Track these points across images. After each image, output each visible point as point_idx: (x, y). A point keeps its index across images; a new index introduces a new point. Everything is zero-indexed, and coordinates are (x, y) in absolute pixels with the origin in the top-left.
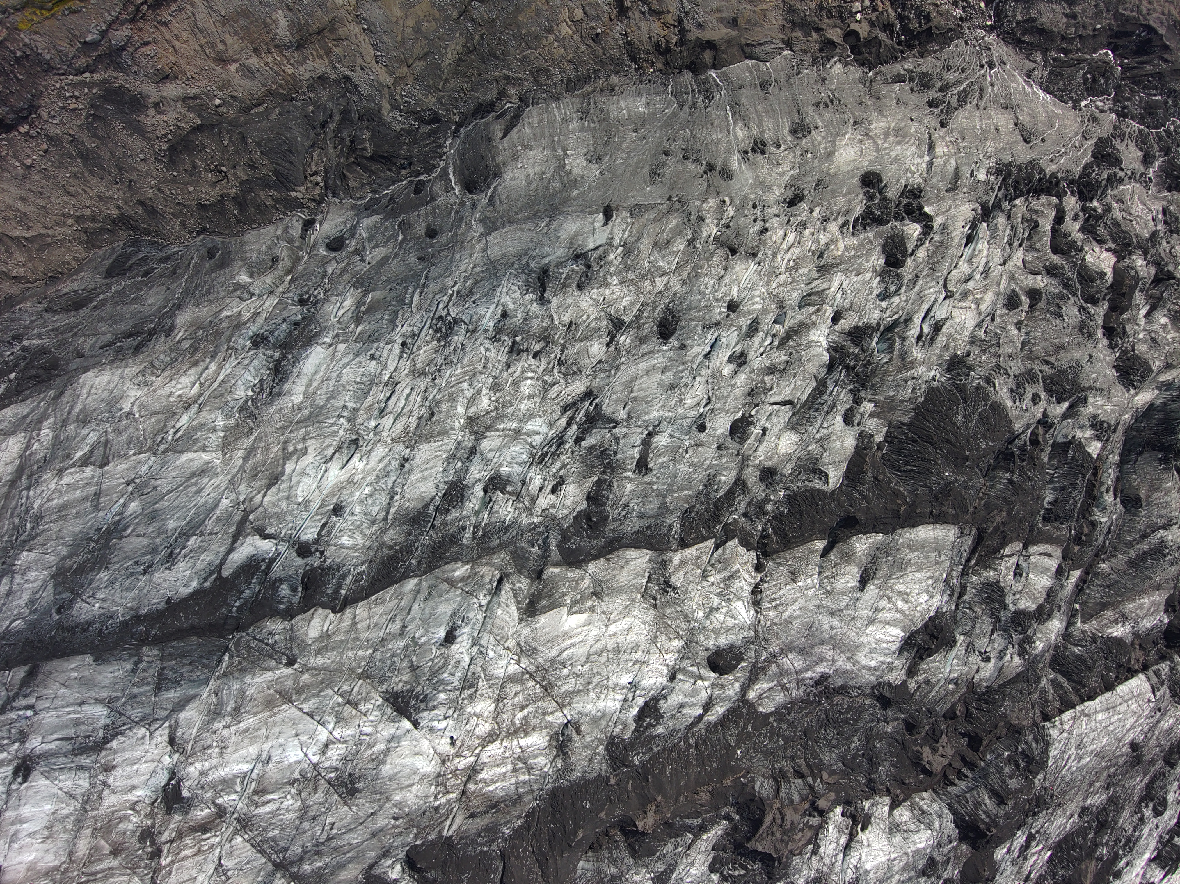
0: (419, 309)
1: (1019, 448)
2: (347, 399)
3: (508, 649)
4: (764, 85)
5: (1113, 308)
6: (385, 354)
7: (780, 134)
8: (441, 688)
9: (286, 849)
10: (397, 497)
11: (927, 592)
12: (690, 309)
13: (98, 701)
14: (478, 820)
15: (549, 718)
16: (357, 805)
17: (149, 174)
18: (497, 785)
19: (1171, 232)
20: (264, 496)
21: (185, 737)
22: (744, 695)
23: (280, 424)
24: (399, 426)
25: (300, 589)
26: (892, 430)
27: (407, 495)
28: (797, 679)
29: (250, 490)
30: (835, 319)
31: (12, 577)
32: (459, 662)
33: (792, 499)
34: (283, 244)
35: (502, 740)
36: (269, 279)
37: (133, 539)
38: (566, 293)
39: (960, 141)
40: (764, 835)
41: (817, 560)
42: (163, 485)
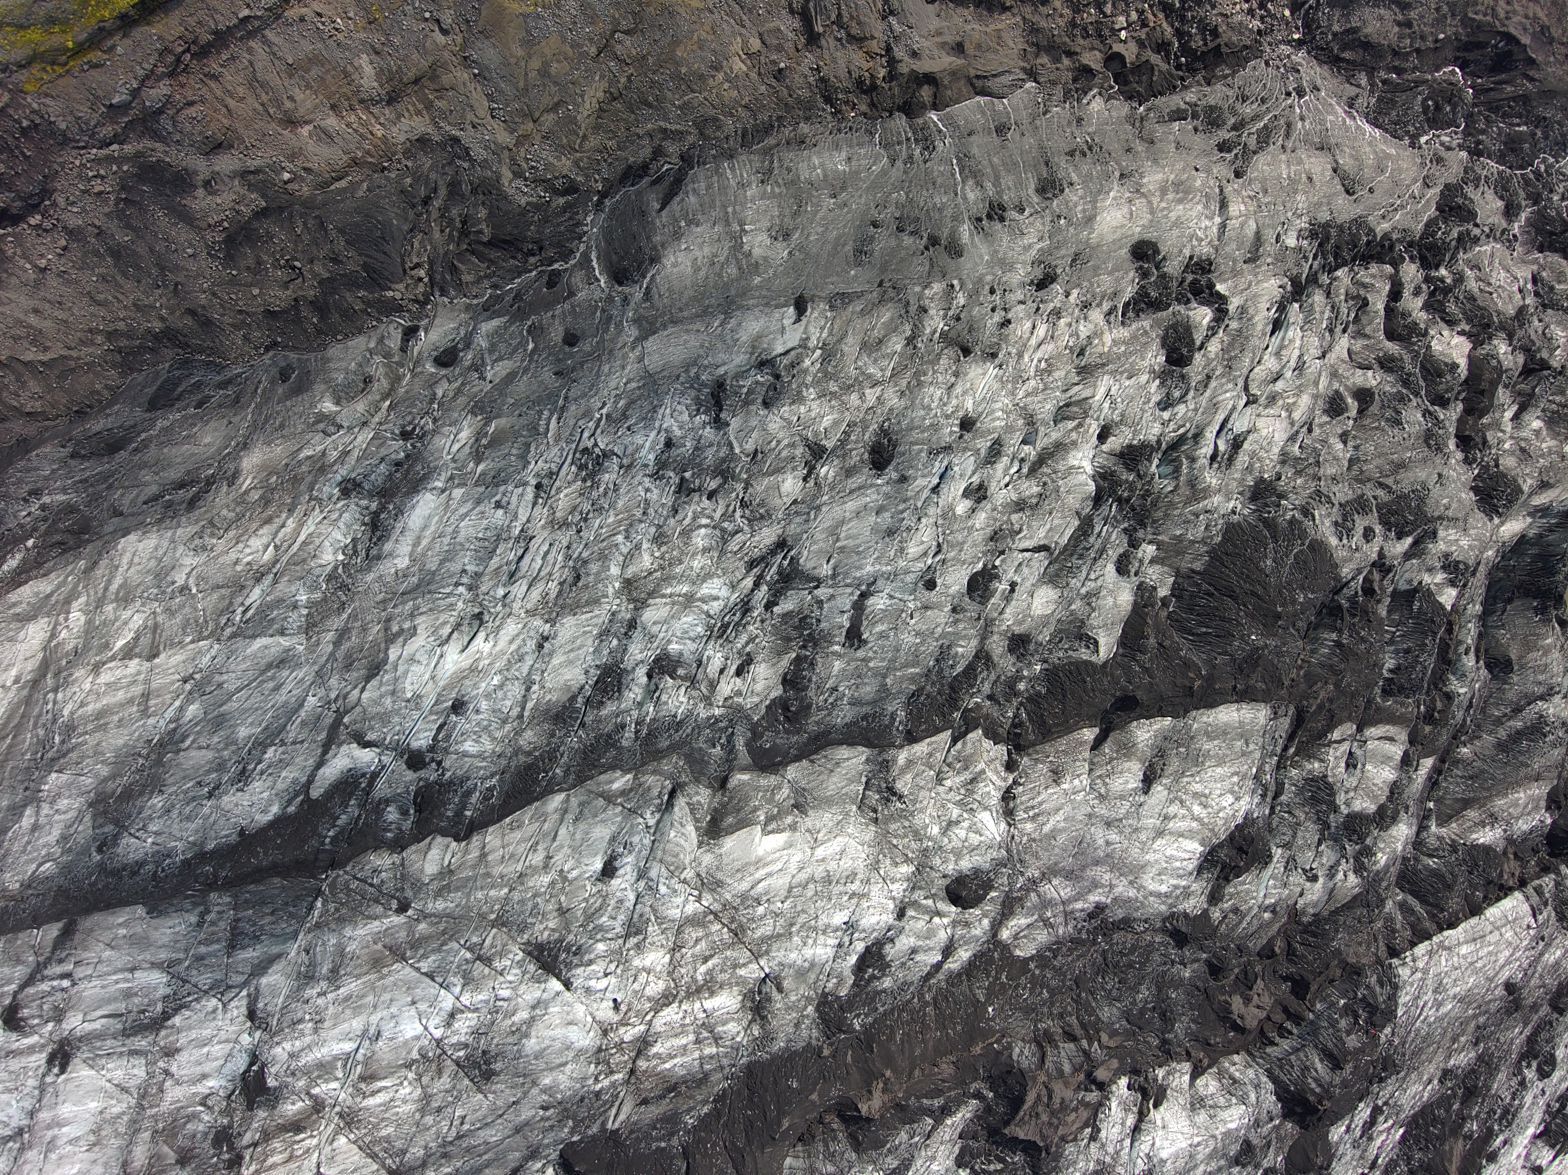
0: (557, 440)
1: (1349, 599)
2: (467, 561)
3: (684, 881)
4: (1001, 130)
5: (1469, 411)
6: (514, 499)
7: (1023, 194)
8: (599, 936)
9: (404, 1152)
10: (535, 688)
11: (1232, 792)
12: (910, 428)
13: (154, 965)
14: (652, 1108)
15: (741, 972)
16: (494, 1092)
17: (200, 275)
18: (675, 1061)
19: (1545, 306)
20: (362, 692)
21: (269, 1008)
22: (995, 935)
23: (380, 597)
24: (535, 594)
25: (412, 811)
26: (1180, 580)
27: (547, 685)
28: (1065, 912)
29: (344, 684)
30: (1102, 437)
31: (38, 807)
32: (621, 902)
33: (1052, 675)
34: (378, 359)
35: (681, 1002)
36: (361, 406)
37: (193, 753)
38: (748, 413)
39: (1260, 196)
40: (1027, 1118)
41: (1087, 754)
42: (231, 681)
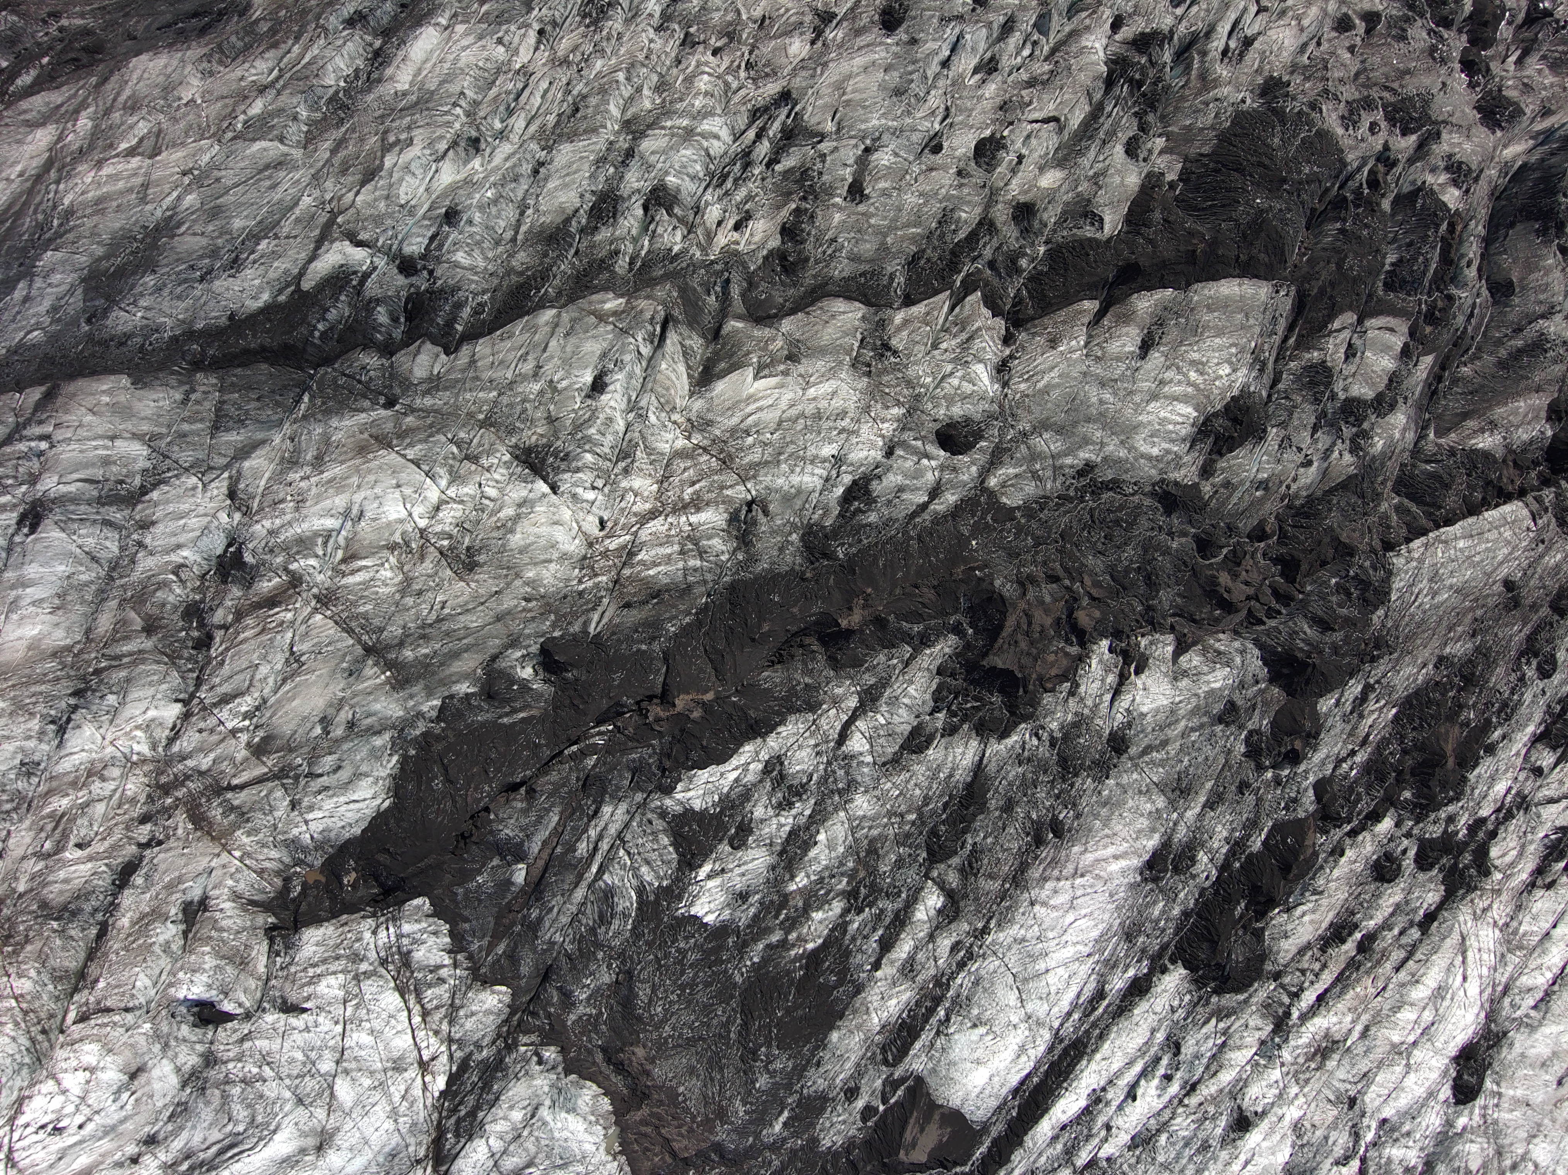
1: (1353, 192)
2: (466, 86)
3: (675, 423)
5: (1473, 42)
6: (516, 40)
8: (587, 448)
9: (381, 630)
10: (530, 211)
11: (1230, 363)
13: (135, 436)
14: (635, 612)
15: (728, 493)
16: (477, 582)
18: (660, 569)
20: (356, 195)
21: (250, 490)
22: (982, 481)
23: (379, 113)
24: (533, 128)
25: (402, 320)
26: (1189, 162)
27: (542, 208)
28: (1054, 466)
29: (339, 187)
30: (1116, 26)
31: (32, 281)
32: (610, 420)
33: (1055, 255)
35: (667, 516)
37: (187, 238)
40: (1005, 646)
41: (1085, 328)
42: (228, 177)
